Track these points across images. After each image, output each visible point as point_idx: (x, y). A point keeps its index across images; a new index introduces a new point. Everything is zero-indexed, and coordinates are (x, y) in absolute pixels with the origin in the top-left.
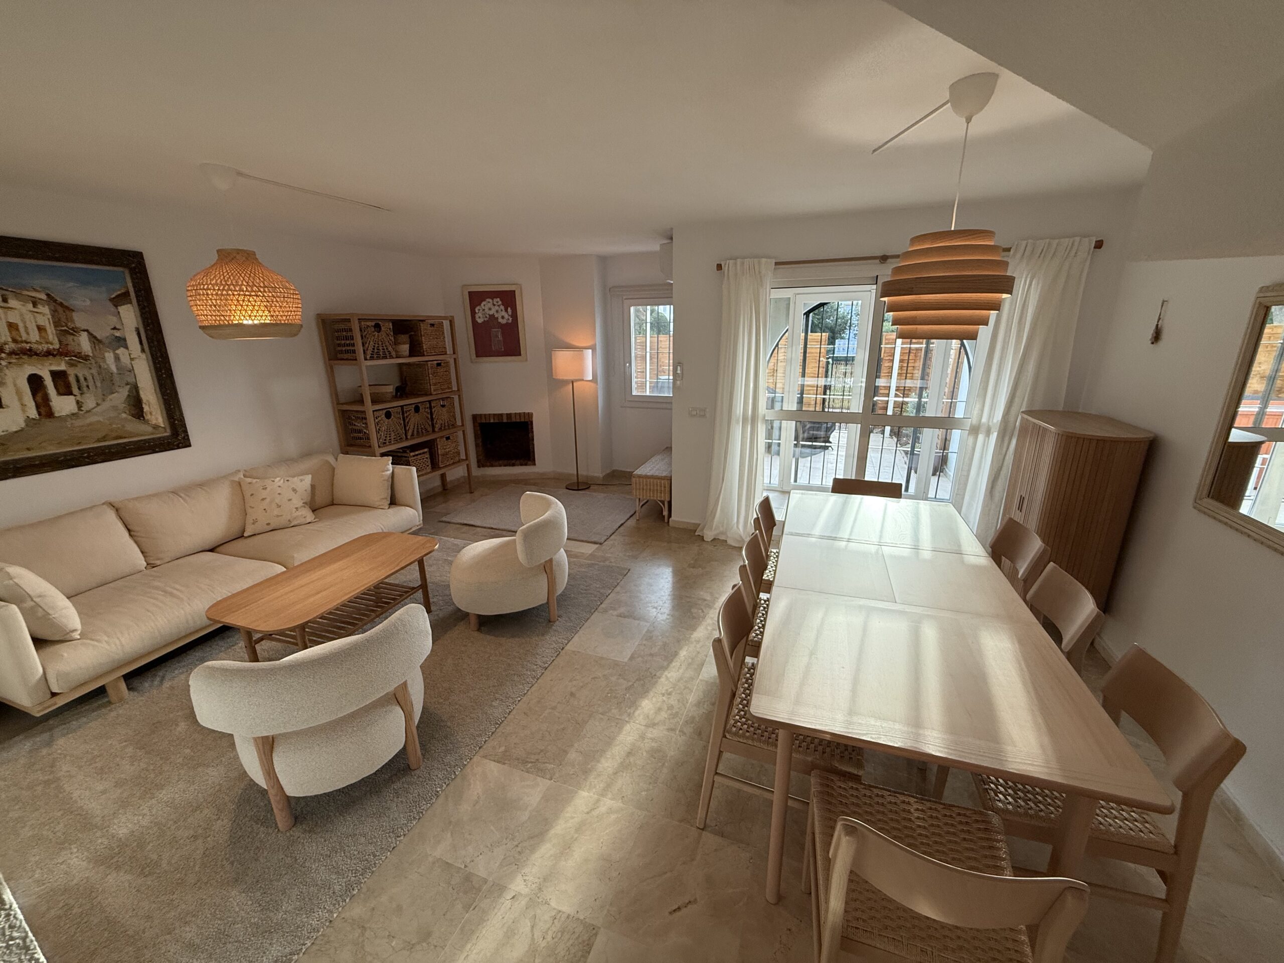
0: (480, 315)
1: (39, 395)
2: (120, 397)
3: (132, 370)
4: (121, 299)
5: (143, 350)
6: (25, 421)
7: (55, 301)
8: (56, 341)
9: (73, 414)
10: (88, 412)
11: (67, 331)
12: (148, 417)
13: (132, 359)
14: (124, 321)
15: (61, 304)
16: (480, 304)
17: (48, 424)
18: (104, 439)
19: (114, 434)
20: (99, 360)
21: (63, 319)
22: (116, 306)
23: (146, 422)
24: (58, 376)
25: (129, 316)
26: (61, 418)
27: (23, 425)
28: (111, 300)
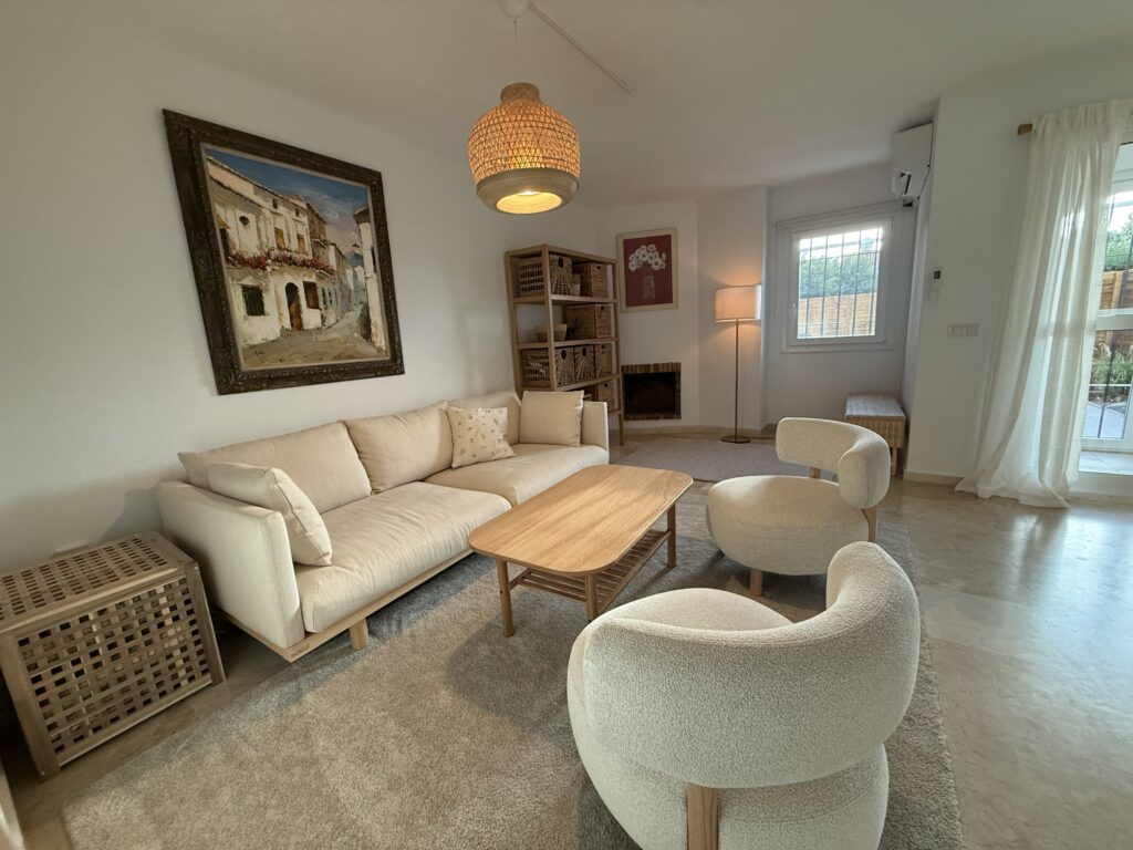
0: (633, 263)
1: (293, 306)
2: (354, 315)
3: (365, 290)
4: (361, 217)
5: (375, 271)
6: (281, 331)
7: (313, 211)
8: (310, 253)
9: (318, 329)
10: (329, 327)
11: (320, 243)
12: (374, 339)
13: (366, 278)
14: (364, 239)
15: (317, 215)
16: (634, 252)
17: (298, 336)
18: (339, 357)
19: (347, 354)
20: (342, 276)
21: (317, 231)
22: (358, 223)
23: (373, 343)
24: (310, 287)
25: (367, 232)
26: (309, 332)
27: (279, 335)
28: (355, 216)
